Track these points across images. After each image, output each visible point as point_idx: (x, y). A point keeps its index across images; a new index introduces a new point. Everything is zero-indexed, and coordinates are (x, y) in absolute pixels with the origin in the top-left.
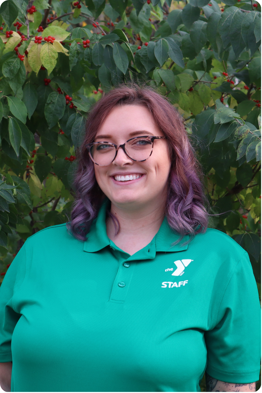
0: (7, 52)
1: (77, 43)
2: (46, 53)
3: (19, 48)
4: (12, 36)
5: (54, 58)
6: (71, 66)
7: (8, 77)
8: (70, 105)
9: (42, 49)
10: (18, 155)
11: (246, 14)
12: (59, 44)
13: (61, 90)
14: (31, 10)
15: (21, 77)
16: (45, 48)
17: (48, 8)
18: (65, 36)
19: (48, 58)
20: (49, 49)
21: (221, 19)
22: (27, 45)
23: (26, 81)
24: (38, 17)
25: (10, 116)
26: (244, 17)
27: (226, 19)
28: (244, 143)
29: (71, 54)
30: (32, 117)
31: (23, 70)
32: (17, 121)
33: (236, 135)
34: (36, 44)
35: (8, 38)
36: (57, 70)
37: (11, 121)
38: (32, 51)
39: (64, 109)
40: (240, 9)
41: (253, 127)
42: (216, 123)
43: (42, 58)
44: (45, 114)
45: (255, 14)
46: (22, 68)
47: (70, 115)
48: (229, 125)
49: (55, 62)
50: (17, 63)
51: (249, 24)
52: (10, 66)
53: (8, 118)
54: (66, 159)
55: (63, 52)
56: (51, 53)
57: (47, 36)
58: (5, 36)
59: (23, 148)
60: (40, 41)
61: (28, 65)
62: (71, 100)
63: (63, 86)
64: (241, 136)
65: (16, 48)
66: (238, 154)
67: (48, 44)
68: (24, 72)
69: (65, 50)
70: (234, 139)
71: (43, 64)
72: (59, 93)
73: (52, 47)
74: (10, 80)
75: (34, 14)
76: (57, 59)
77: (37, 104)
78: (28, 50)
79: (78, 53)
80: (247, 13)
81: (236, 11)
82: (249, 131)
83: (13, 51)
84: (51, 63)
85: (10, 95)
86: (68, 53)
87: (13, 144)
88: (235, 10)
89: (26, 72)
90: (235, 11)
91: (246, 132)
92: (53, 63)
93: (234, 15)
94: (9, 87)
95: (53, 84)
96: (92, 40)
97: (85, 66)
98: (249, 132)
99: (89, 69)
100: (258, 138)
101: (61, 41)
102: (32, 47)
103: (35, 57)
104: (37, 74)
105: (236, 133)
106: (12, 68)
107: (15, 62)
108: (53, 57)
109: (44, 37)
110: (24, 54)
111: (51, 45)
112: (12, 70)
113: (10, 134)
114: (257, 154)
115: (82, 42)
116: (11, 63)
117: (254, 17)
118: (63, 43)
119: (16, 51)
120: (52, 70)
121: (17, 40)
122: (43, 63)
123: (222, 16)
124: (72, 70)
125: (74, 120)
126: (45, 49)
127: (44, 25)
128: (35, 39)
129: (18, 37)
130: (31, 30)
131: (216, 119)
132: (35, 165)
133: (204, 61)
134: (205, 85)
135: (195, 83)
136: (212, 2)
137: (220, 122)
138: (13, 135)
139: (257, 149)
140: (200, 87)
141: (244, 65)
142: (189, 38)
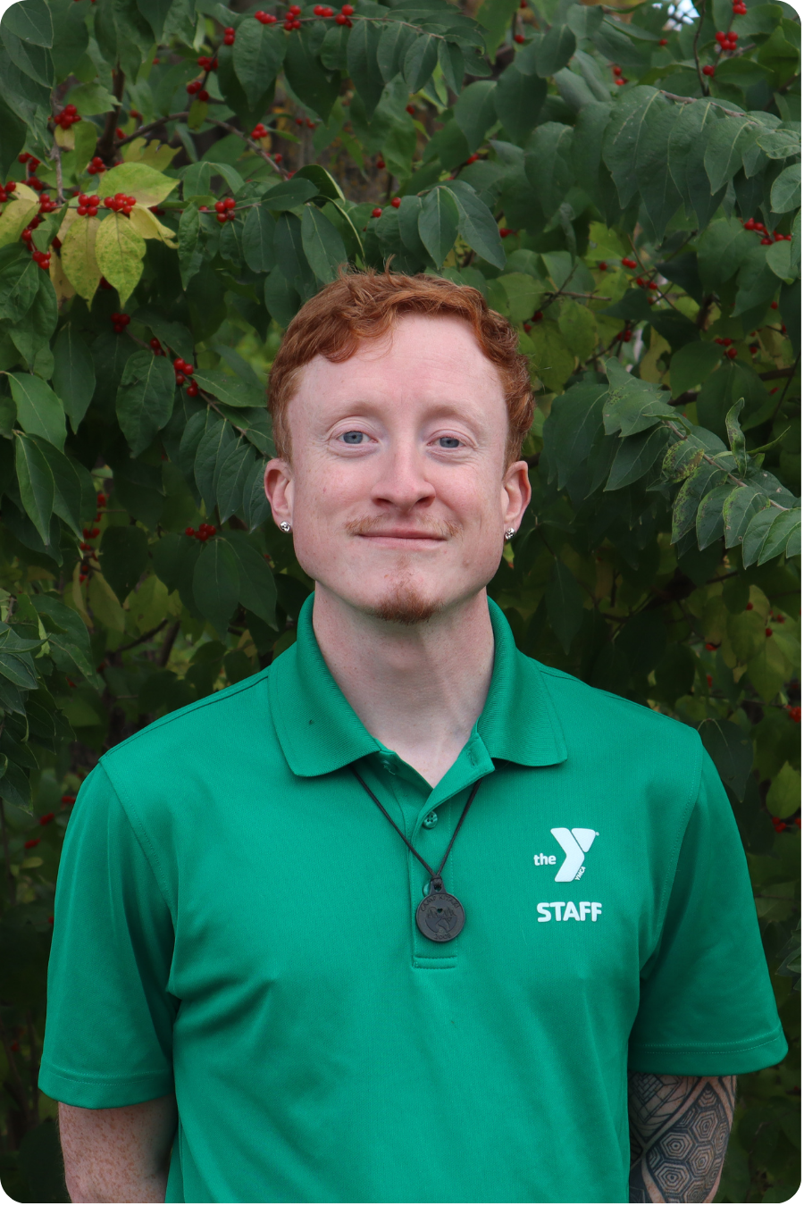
0: (1, 246)
1: (200, 209)
2: (111, 244)
3: (34, 233)
4: (14, 199)
5: (136, 256)
6: (186, 277)
7: (8, 317)
8: (189, 388)
9: (99, 231)
10: (46, 540)
11: (679, 108)
12: (146, 215)
13: (161, 344)
14: (67, 119)
15: (43, 315)
16: (108, 229)
17: (112, 109)
18: (164, 189)
19: (117, 257)
20: (119, 232)
21: (609, 126)
22: (57, 225)
23: (61, 321)
24: (85, 137)
25: (18, 431)
26: (675, 117)
27: (625, 123)
28: (689, 492)
29: (183, 242)
30: (82, 426)
31: (47, 295)
32: (37, 443)
33: (665, 470)
34: (82, 219)
35: (4, 204)
36: (146, 286)
37: (22, 447)
38: (72, 238)
39: (173, 400)
40: (664, 92)
41: (715, 440)
42: (609, 432)
43: (102, 258)
44: (120, 416)
45: (704, 108)
46: (45, 289)
47: (190, 416)
48: (650, 438)
49: (137, 268)
50: (31, 278)
51: (689, 138)
52: (11, 287)
53: (15, 437)
54: (190, 533)
55: (159, 238)
56: (126, 243)
57: (112, 195)
59: (61, 519)
60: (94, 209)
61: (62, 280)
62: (191, 372)
63: (169, 335)
64: (681, 473)
65: (25, 231)
66: (674, 524)
67: (117, 217)
68: (51, 302)
69: (166, 232)
70: (661, 478)
71: (106, 276)
72: (156, 354)
73: (127, 226)
74: (12, 327)
75: (76, 127)
76: (144, 260)
77: (94, 389)
78: (60, 236)
79: (203, 238)
80: (683, 104)
81: (652, 99)
82: (703, 454)
83: (17, 240)
84: (127, 270)
85: (18, 368)
86: (175, 240)
87: (32, 508)
88: (648, 97)
89: (58, 298)
90: (649, 99)
91: (694, 460)
92: (134, 271)
93: (646, 112)
94: (12, 346)
95: (137, 328)
96: (242, 199)
97: (225, 274)
98: (704, 457)
99: (238, 282)
100: (729, 477)
101: (155, 204)
102: (72, 226)
103: (81, 254)
104: (89, 304)
105: (667, 463)
106: (18, 292)
107: (25, 276)
108: (132, 253)
109: (105, 197)
110: (51, 247)
111: (126, 219)
112: (16, 298)
113: (22, 482)
114: (728, 527)
115: (214, 204)
116: (14, 278)
117: (702, 116)
118: (158, 211)
119: (26, 241)
120: (131, 291)
121: (28, 209)
122: (105, 273)
123: (612, 114)
124: (188, 287)
125: (201, 429)
126: (107, 232)
127: (106, 155)
128: (78, 204)
129: (29, 201)
130: (70, 171)
131: (610, 419)
132: (102, 554)
133: (567, 234)
134: (577, 303)
135: (547, 297)
136: (579, 56)
137: (620, 431)
138: (29, 484)
139: (727, 512)
140: (563, 311)
141: (685, 240)
142: (524, 174)
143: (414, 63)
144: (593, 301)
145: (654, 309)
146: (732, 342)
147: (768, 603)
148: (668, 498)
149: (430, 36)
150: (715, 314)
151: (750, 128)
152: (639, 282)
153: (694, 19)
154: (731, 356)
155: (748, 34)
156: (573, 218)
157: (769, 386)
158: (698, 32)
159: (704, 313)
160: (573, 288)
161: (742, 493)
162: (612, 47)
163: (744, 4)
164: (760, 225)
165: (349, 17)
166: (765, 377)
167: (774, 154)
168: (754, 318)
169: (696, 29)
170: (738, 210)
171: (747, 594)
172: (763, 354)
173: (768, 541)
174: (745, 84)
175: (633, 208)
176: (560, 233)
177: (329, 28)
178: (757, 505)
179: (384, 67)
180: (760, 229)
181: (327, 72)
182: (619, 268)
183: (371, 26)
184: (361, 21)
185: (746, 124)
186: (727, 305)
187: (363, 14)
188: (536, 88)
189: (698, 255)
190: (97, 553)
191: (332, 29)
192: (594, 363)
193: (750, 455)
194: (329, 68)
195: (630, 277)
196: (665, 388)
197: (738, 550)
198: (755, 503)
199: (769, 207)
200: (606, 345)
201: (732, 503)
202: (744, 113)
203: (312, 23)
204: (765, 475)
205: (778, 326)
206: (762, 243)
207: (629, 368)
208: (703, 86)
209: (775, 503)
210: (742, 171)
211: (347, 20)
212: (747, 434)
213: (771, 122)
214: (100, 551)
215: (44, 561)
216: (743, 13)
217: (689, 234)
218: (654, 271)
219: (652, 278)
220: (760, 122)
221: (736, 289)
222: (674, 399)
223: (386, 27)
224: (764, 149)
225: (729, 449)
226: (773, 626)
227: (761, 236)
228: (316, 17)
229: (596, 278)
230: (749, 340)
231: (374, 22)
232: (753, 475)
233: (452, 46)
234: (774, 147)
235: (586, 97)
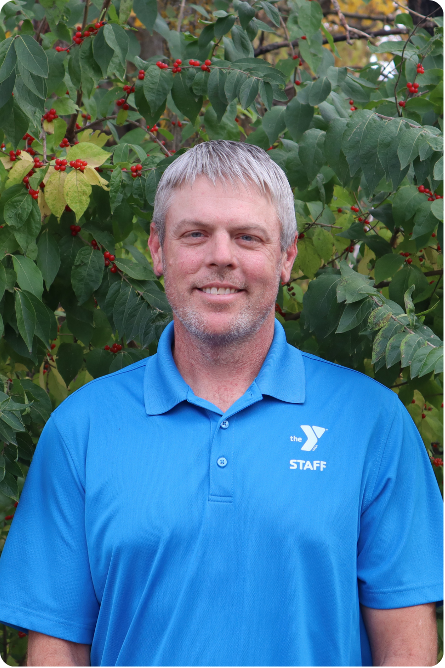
0: (12, 185)
1: (122, 169)
2: (72, 187)
3: (30, 179)
4: (20, 159)
5: (86, 194)
6: (113, 206)
7: (14, 224)
8: (112, 268)
9: (66, 179)
10: (30, 349)
11: (385, 122)
12: (93, 172)
13: (97, 243)
14: (50, 117)
15: (33, 224)
16: (71, 178)
17: (76, 112)
18: (103, 158)
19: (76, 194)
20: (77, 180)
21: (346, 131)
22: (43, 175)
23: (43, 228)
24: (60, 127)
25: (17, 288)
26: (382, 127)
27: (355, 130)
28: (382, 336)
29: (113, 187)
30: (52, 287)
31: (36, 214)
32: (27, 295)
33: (370, 323)
34: (57, 172)
35: (14, 162)
36: (91, 211)
37: (19, 297)
38: (50, 183)
39: (102, 275)
40: (377, 113)
41: (398, 307)
42: (339, 301)
43: (67, 194)
44: (73, 282)
45: (399, 123)
46: (35, 210)
47: (112, 284)
48: (362, 305)
49: (87, 201)
50: (27, 204)
51: (389, 138)
52: (16, 208)
53: (15, 291)
54: (107, 348)
55: (99, 185)
56: (81, 187)
57: (74, 160)
58: (8, 158)
59: (37, 337)
60: (64, 167)
61: (45, 205)
62: (113, 259)
63: (100, 237)
64: (379, 325)
65: (25, 178)
66: (374, 354)
67: (77, 172)
68: (38, 217)
69: (103, 182)
70: (367, 327)
71: (68, 205)
72: (95, 249)
73: (82, 177)
74: (16, 230)
75: (55, 121)
76: (90, 196)
77: (60, 266)
78: (44, 181)
79: (124, 186)
80: (387, 120)
81: (370, 117)
82: (391, 315)
83: (20, 183)
84: (81, 202)
85: (17, 253)
86: (108, 186)
87: (23, 331)
89: (42, 215)
90: (369, 117)
91: (386, 318)
92: (84, 202)
93: (366, 124)
94: (15, 241)
95: (84, 234)
96: (146, 165)
97: (135, 206)
98: (391, 317)
99: (142, 211)
100: (405, 328)
101: (97, 166)
102: (52, 177)
103: (55, 192)
104: (59, 220)
105: (371, 319)
106: (20, 211)
107: (24, 202)
108: (84, 193)
109: (70, 161)
110: (39, 187)
111: (82, 173)
112: (19, 214)
113: (18, 316)
114: (403, 356)
115: (130, 167)
116: (18, 203)
117: (398, 127)
118: (99, 170)
119: (25, 183)
120: (83, 213)
121: (27, 165)
122: (68, 203)
123: (348, 125)
124: (114, 213)
125: (118, 291)
126: (70, 180)
127: (70, 138)
128: (55, 164)
129: (28, 161)
130: (50, 146)
131: (340, 295)
132: (58, 358)
133: (321, 191)
134: (323, 229)
135: (307, 226)
136: (332, 94)
137: (346, 301)
138: (22, 318)
139: (403, 347)
140: (316, 234)
141: (385, 197)
142: (298, 157)
143: (245, 93)
144: (334, 229)
145: (367, 234)
146: (410, 254)
147: (424, 399)
148: (371, 339)
149: (254, 78)
150: (400, 239)
151: (424, 134)
152: (360, 220)
153: (394, 75)
154: (409, 262)
155: (425, 85)
156: (324, 183)
157: (429, 279)
158: (397, 83)
159: (394, 238)
160: (321, 221)
161: (412, 337)
162: (351, 90)
163: (423, 67)
164: (427, 190)
165: (209, 67)
166: (427, 274)
167: (437, 148)
168: (422, 241)
169: (396, 81)
170: (415, 181)
171: (412, 395)
172: (427, 262)
173: (425, 364)
174: (422, 113)
175: (357, 179)
176: (317, 190)
177: (197, 73)
178: (419, 344)
179: (228, 95)
180: (427, 193)
181: (196, 96)
182: (349, 212)
183: (221, 72)
184: (215, 69)
185: (421, 132)
186: (408, 233)
187: (217, 66)
188: (308, 111)
189: (393, 206)
190: (55, 357)
191: (199, 73)
192: (332, 263)
193: (417, 316)
194: (197, 94)
195: (354, 216)
196: (371, 278)
197: (408, 369)
198: (419, 343)
199: (432, 177)
200: (339, 254)
201: (406, 343)
202: (421, 126)
203: (188, 69)
204: (425, 328)
205: (436, 247)
206: (429, 200)
207: (351, 266)
208: (399, 112)
209: (430, 344)
210: (418, 157)
211: (208, 68)
212: (415, 305)
213: (435, 131)
214: (57, 356)
215: (28, 363)
216: (422, 73)
217: (388, 194)
218: (367, 213)
219: (366, 218)
220: (429, 131)
221: (414, 225)
222: (376, 284)
223: (230, 73)
224: (431, 145)
225: (406, 313)
226: (425, 412)
227: (428, 196)
228: (190, 66)
229: (336, 216)
230: (419, 254)
231: (223, 70)
232: (418, 328)
233: (267, 84)
234: (436, 144)
235: (335, 116)
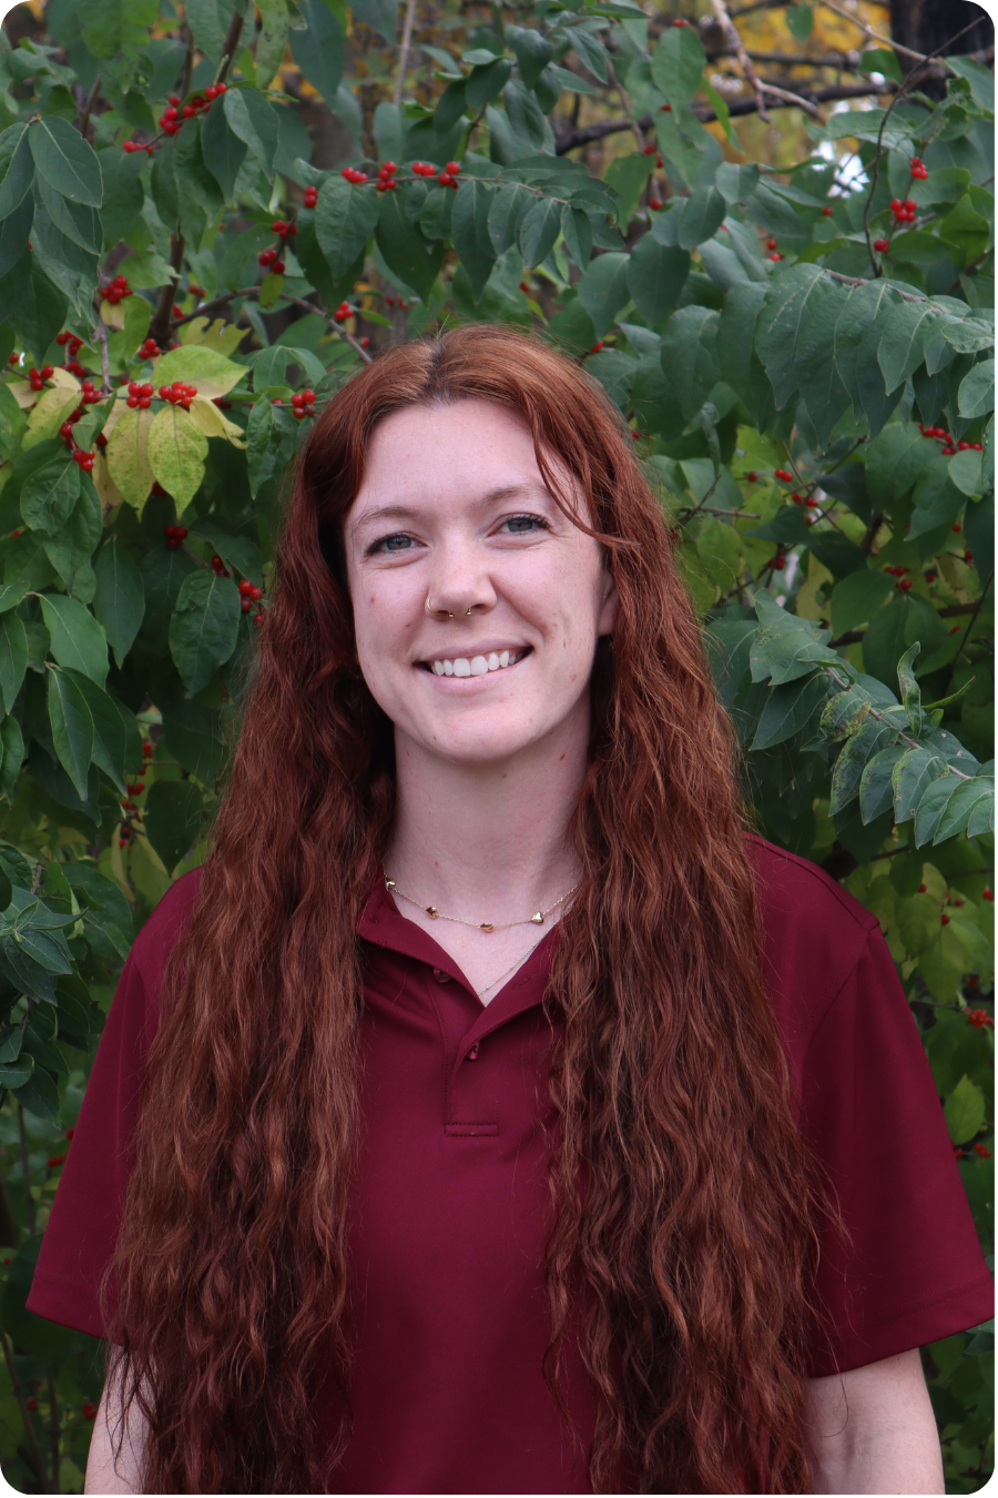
0: (35, 442)
1: (273, 402)
2: (166, 442)
3: (75, 428)
4: (51, 386)
5: (197, 457)
6: (255, 482)
7: (43, 527)
8: (257, 616)
9: (153, 427)
10: (83, 795)
11: (848, 290)
12: (209, 408)
13: (225, 562)
14: (115, 293)
15: (85, 527)
16: (163, 424)
17: (169, 282)
18: (230, 378)
19: (174, 458)
20: (176, 428)
21: (763, 311)
22: (103, 418)
23: (106, 533)
24: (136, 315)
25: (52, 664)
26: (843, 302)
27: (782, 308)
28: (851, 754)
29: (253, 441)
30: (128, 659)
31: (90, 502)
32: (73, 678)
33: (823, 726)
34: (133, 412)
35: (39, 392)
36: (208, 493)
37: (55, 683)
38: (119, 435)
39: (237, 630)
40: (829, 271)
41: (884, 691)
42: (756, 679)
43: (155, 459)
44: (174, 648)
45: (878, 291)
46: (87, 496)
48: (804, 689)
49: (198, 471)
50: (71, 482)
51: (858, 326)
52: (47, 492)
53: (47, 670)
55: (224, 437)
56: (185, 441)
57: (168, 384)
58: (26, 384)
59: (100, 770)
60: (147, 399)
61: (108, 483)
62: (260, 597)
63: (229, 550)
64: (843, 731)
65: (64, 425)
66: (833, 793)
67: (174, 411)
68: (94, 510)
69: (232, 430)
70: (818, 736)
71: (160, 481)
72: (218, 575)
73: (186, 421)
74: (47, 539)
75: (126, 302)
76: (206, 462)
77: (143, 614)
78: (106, 432)
79: (277, 437)
80: (852, 286)
81: (816, 280)
82: (869, 708)
83: (54, 436)
84: (185, 474)
85: (51, 589)
86: (242, 438)
87: (67, 757)
88: (810, 277)
89: (103, 506)
90: (812, 280)
91: (858, 715)
92: (193, 475)
93: (807, 295)
94: (47, 563)
95: (195, 543)
96: (324, 391)
98: (870, 712)
100: (900, 736)
101: (219, 396)
102: (121, 422)
103: (131, 454)
104: (139, 513)
105: (826, 719)
106: (55, 498)
107: (64, 479)
108: (192, 453)
109: (160, 386)
110: (95, 445)
111: (185, 412)
112: (53, 505)
113: (55, 724)
114: (899, 797)
115: (290, 397)
116: (51, 482)
117: (875, 301)
118: (224, 404)
119: (65, 437)
120: (189, 499)
121: (68, 399)
122: (159, 476)
123: (767, 297)
124: (257, 496)
126: (162, 428)
127: (161, 336)
128: (127, 394)
129: (69, 390)
130: (118, 356)
131: (759, 665)
132: (147, 813)
133: (710, 440)
134: (719, 521)
135: (684, 514)
136: (729, 224)
137: (770, 678)
138: (63, 727)
139: (897, 779)
140: (703, 531)
141: (850, 448)
142: (659, 367)
143: (531, 233)
144: (741, 519)
145: (811, 530)
146: (907, 571)
147: (944, 883)
148: (826, 760)
149: (551, 201)
150: (884, 536)
151: (934, 316)
152: (796, 498)
153: (864, 185)
154: (904, 588)
155: (929, 203)
156: (716, 422)
157: (950, 624)
158: (869, 201)
159: (870, 537)
160: (715, 503)
161: (917, 756)
162: (769, 214)
163: (924, 166)
164: (941, 431)
165: (455, 177)
166: (945, 613)
167: (963, 347)
168: (932, 542)
169: (867, 196)
170: (916, 414)
171: (920, 874)
172: (942, 584)
173: (946, 816)
174: (925, 263)
175: (789, 413)
176: (701, 436)
177: (430, 190)
178: (933, 772)
179: (495, 237)
180: (941, 436)
181: (428, 241)
182: (771, 480)
183: (480, 187)
184: (469, 181)
185: (929, 311)
186: (901, 527)
187: (471, 173)
188: (678, 261)
189: (867, 467)
190: (142, 813)
191: (435, 191)
192: (738, 593)
193: (925, 710)
194: (431, 237)
195: (784, 492)
196: (824, 625)
197: (909, 825)
198: (931, 769)
199: (956, 410)
200: (754, 575)
201: (903, 769)
202: (925, 297)
203: (410, 182)
204: (944, 735)
205: (961, 553)
206: (944, 452)
207: (781, 601)
208: (874, 265)
209: (954, 769)
210: (923, 367)
211: (452, 180)
212: (920, 681)
213: (958, 308)
214: (145, 810)
215: (80, 821)
216: (923, 177)
217: (856, 441)
218: (812, 484)
219: (811, 494)
220: (944, 308)
221: (912, 507)
222: (836, 639)
223: (499, 189)
224: (950, 341)
225: (900, 702)
226: (950, 912)
227: (942, 443)
228: (414, 176)
229: (744, 491)
230: (927, 566)
231: (484, 183)
232: (929, 735)
233: (578, 213)
234: (962, 339)
235: (737, 275)
